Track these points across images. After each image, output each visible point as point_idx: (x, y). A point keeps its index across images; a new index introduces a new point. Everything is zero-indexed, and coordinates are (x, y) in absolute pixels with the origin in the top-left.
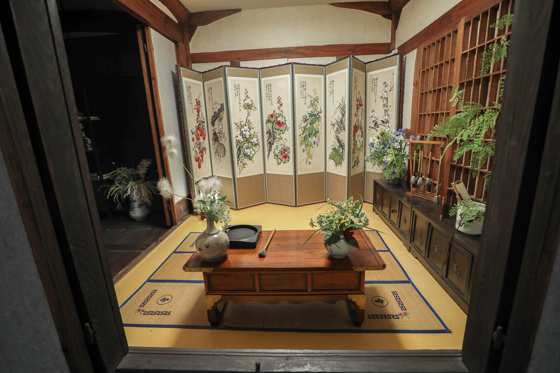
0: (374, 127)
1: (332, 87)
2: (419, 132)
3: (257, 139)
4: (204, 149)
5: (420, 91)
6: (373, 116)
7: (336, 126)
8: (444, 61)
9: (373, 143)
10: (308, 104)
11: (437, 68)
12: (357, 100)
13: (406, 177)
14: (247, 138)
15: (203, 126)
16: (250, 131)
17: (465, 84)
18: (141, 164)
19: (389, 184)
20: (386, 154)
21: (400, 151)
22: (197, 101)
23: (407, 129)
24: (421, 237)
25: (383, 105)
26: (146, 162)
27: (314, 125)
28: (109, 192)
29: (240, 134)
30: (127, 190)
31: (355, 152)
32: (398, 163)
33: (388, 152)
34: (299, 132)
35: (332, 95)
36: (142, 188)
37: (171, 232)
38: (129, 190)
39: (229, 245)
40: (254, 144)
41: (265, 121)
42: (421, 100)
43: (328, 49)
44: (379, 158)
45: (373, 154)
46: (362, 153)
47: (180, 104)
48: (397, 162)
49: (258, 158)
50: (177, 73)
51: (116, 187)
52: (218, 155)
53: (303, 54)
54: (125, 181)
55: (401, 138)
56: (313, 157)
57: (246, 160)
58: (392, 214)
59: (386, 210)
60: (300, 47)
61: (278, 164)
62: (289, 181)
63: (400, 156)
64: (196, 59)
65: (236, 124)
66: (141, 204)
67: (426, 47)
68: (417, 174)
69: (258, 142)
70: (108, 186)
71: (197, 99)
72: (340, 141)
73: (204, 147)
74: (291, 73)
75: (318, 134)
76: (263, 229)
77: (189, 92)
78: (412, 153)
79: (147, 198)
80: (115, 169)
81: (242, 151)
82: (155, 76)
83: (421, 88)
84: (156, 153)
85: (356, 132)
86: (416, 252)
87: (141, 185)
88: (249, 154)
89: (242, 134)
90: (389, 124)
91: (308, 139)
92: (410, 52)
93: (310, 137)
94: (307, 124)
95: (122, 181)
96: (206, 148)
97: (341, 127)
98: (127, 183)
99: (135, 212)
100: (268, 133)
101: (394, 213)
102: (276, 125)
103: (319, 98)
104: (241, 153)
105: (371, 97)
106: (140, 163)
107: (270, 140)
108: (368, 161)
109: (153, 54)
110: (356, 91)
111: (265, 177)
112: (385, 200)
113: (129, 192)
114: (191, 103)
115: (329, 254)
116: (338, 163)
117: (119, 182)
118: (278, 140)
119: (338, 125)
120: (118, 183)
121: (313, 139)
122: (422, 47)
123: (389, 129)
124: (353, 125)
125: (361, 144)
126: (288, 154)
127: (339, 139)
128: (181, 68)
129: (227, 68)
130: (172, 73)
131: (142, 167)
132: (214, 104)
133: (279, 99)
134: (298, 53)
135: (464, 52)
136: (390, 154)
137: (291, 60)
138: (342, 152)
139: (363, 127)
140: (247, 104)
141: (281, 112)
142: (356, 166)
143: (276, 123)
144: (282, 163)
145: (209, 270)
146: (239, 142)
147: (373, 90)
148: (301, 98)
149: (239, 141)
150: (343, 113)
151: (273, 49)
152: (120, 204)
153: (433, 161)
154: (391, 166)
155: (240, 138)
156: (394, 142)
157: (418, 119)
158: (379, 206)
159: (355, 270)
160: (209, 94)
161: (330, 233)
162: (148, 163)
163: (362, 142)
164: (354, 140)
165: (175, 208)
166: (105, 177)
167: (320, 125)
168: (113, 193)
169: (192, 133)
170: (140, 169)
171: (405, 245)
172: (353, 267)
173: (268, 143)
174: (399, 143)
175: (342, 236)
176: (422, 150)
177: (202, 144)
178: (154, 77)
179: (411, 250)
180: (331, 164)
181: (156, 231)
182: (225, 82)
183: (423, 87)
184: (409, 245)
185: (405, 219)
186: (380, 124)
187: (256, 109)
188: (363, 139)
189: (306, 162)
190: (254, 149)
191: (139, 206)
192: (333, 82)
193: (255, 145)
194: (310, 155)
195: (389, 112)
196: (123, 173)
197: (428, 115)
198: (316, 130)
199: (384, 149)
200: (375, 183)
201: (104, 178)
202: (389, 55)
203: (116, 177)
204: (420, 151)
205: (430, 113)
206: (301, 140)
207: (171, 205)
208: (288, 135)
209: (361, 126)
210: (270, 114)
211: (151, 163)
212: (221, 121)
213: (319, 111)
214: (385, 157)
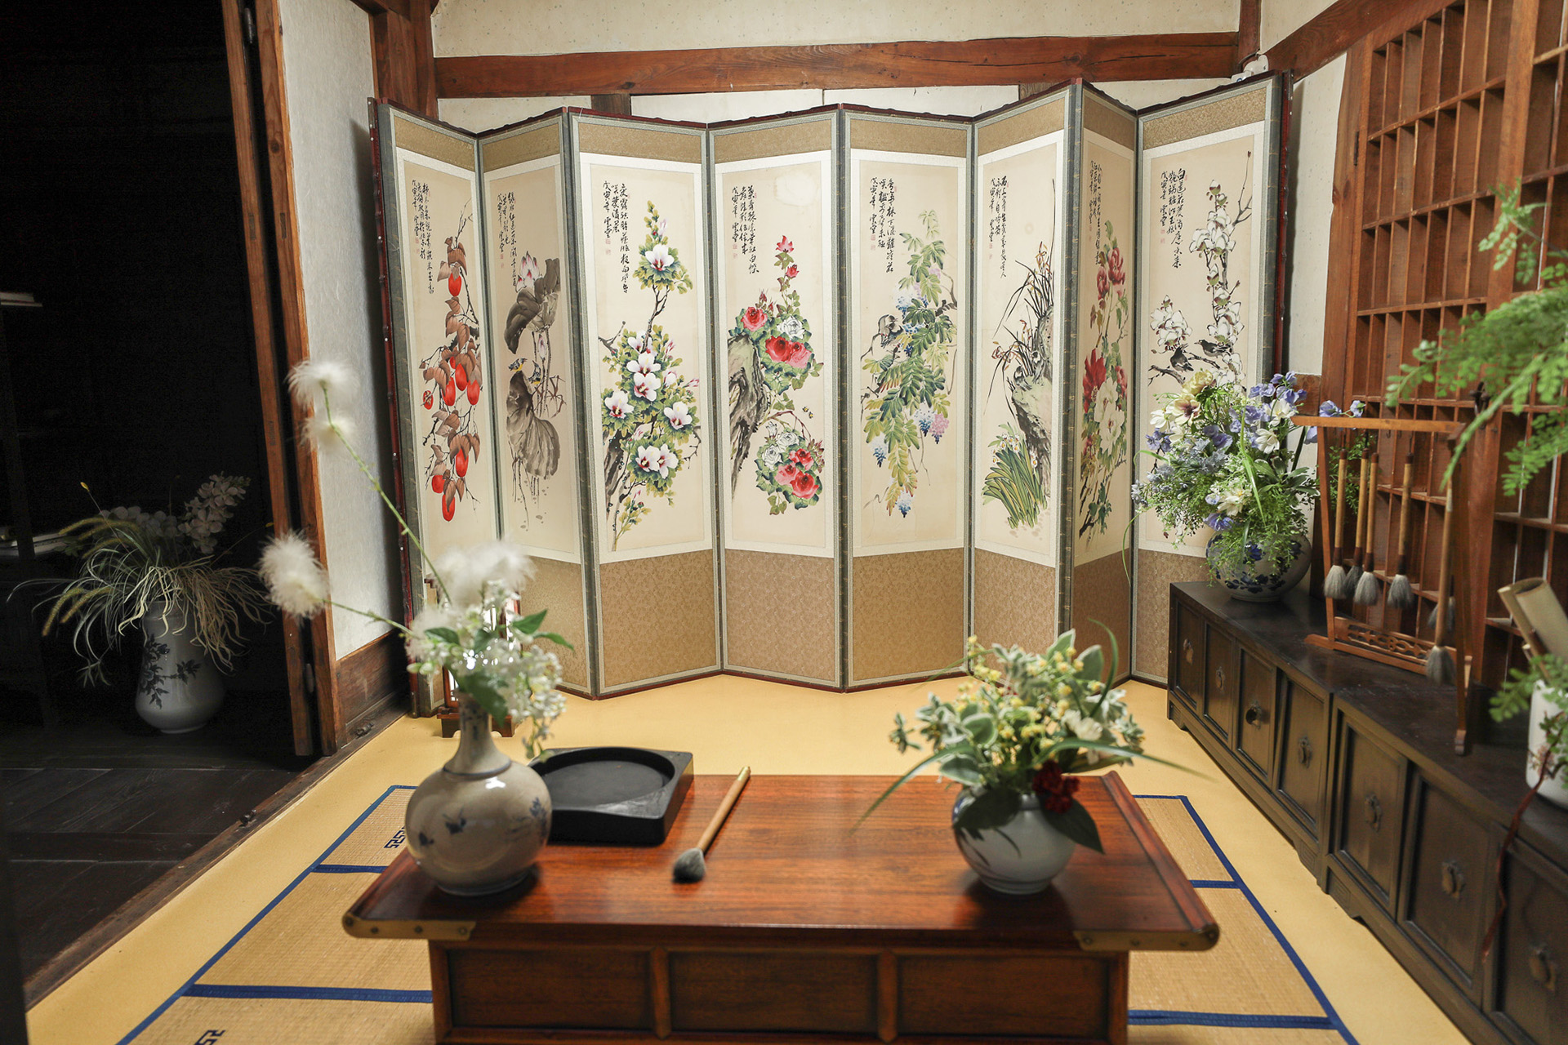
0: (1172, 368)
1: (1001, 204)
2: (1358, 387)
3: (691, 405)
4: (473, 441)
5: (1359, 220)
6: (1169, 324)
7: (1015, 363)
8: (1461, 95)
9: (1167, 431)
10: (903, 269)
11: (1429, 128)
12: (1102, 258)
13: (1309, 571)
14: (648, 402)
15: (469, 348)
16: (664, 373)
17: (1550, 187)
18: (204, 496)
19: (1234, 601)
20: (1220, 474)
21: (1282, 464)
22: (452, 247)
23: (1310, 378)
24: (1377, 825)
25: (1209, 278)
26: (223, 487)
27: (925, 355)
28: (56, 609)
29: (623, 384)
30: (133, 600)
31: (1094, 467)
32: (1272, 514)
33: (1227, 465)
34: (861, 380)
35: (1000, 236)
36: (198, 595)
37: (310, 783)
38: (142, 601)
39: (548, 826)
40: (677, 428)
41: (723, 337)
42: (1366, 257)
43: (985, 57)
44: (1191, 494)
45: (1165, 474)
46: (1121, 474)
47: (380, 253)
48: (1265, 508)
49: (691, 482)
50: (375, 131)
51: (89, 587)
52: (528, 469)
53: (886, 73)
54: (128, 563)
55: (1283, 409)
56: (917, 484)
57: (642, 493)
58: (1247, 727)
59: (1223, 712)
60: (874, 45)
61: (775, 511)
62: (816, 582)
63: (1277, 485)
64: (455, 81)
65: (604, 342)
66: (190, 662)
67: (1385, 45)
68: (1350, 555)
69: (695, 420)
70: (55, 584)
71: (451, 239)
72: (1032, 420)
73: (471, 431)
74: (834, 145)
75: (938, 392)
76: (699, 768)
77: (421, 207)
78: (1332, 472)
79: (218, 636)
80: (93, 513)
81: (625, 454)
82: (285, 137)
83: (1365, 207)
84: (269, 449)
85: (1096, 387)
86: (1355, 891)
87: (197, 581)
88: (655, 467)
89: (628, 384)
90: (1235, 358)
91: (900, 410)
92: (1319, 66)
93: (906, 404)
94: (896, 350)
95: (116, 564)
96: (478, 439)
97: (1036, 365)
98: (138, 571)
99: (162, 697)
100: (735, 382)
101: (1256, 722)
102: (768, 352)
103: (945, 247)
104: (624, 461)
105: (1158, 247)
106: (200, 492)
107: (741, 413)
108: (1146, 505)
109: (281, 51)
110: (1095, 220)
111: (719, 564)
112: (1220, 670)
113: (142, 610)
114: (427, 255)
115: (974, 876)
116: (1022, 512)
117: (102, 565)
118: (776, 411)
119: (1022, 355)
120: (96, 570)
121: (916, 414)
122: (1368, 44)
123: (1231, 376)
124: (1083, 355)
125: (1117, 436)
126: (816, 472)
127: (1025, 413)
128: (393, 112)
129: (576, 120)
130: (355, 128)
131: (207, 509)
132: (519, 260)
133: (786, 247)
134: (863, 67)
135: (1545, 57)
136: (1238, 474)
137: (834, 97)
138: (1039, 468)
139: (1127, 366)
140: (656, 265)
141: (790, 302)
142: (1098, 526)
143: (768, 342)
144: (790, 506)
145: (454, 931)
146: (616, 416)
147: (1168, 221)
148: (873, 247)
149: (617, 412)
150: (1044, 307)
151: (766, 49)
152: (99, 663)
153: (1417, 506)
154: (1243, 525)
155: (621, 399)
156: (1256, 426)
157: (1353, 334)
158: (1194, 697)
159: (1083, 946)
160: (503, 219)
161: (977, 782)
162: (234, 491)
163: (1123, 427)
164: (1089, 417)
165: (334, 680)
166: (42, 545)
167: (950, 357)
168: (70, 613)
169: (425, 372)
170: (195, 517)
171: (1308, 860)
172: (1077, 935)
173: (734, 424)
174: (1275, 432)
175: (1028, 794)
176: (1373, 457)
177: (463, 422)
178: (278, 139)
179: (1335, 884)
180: (992, 514)
181: (243, 778)
182: (568, 176)
183: (1374, 207)
184: (1326, 861)
185: (1304, 749)
186: (1196, 358)
187: (690, 284)
188: (1126, 415)
189: (890, 507)
190: (677, 447)
191: (180, 669)
192: (1004, 183)
193: (683, 429)
194: (906, 476)
195: (1233, 308)
196: (121, 528)
197: (1393, 318)
198: (932, 378)
199: (1209, 454)
200: (1176, 595)
201: (38, 550)
202: (1235, 78)
203: (89, 543)
204: (1363, 461)
205: (1404, 308)
206: (868, 413)
207: (317, 667)
208: (818, 392)
209: (1119, 363)
210: (746, 309)
211: (244, 492)
212: (547, 329)
213: (944, 302)
214: (1215, 487)
